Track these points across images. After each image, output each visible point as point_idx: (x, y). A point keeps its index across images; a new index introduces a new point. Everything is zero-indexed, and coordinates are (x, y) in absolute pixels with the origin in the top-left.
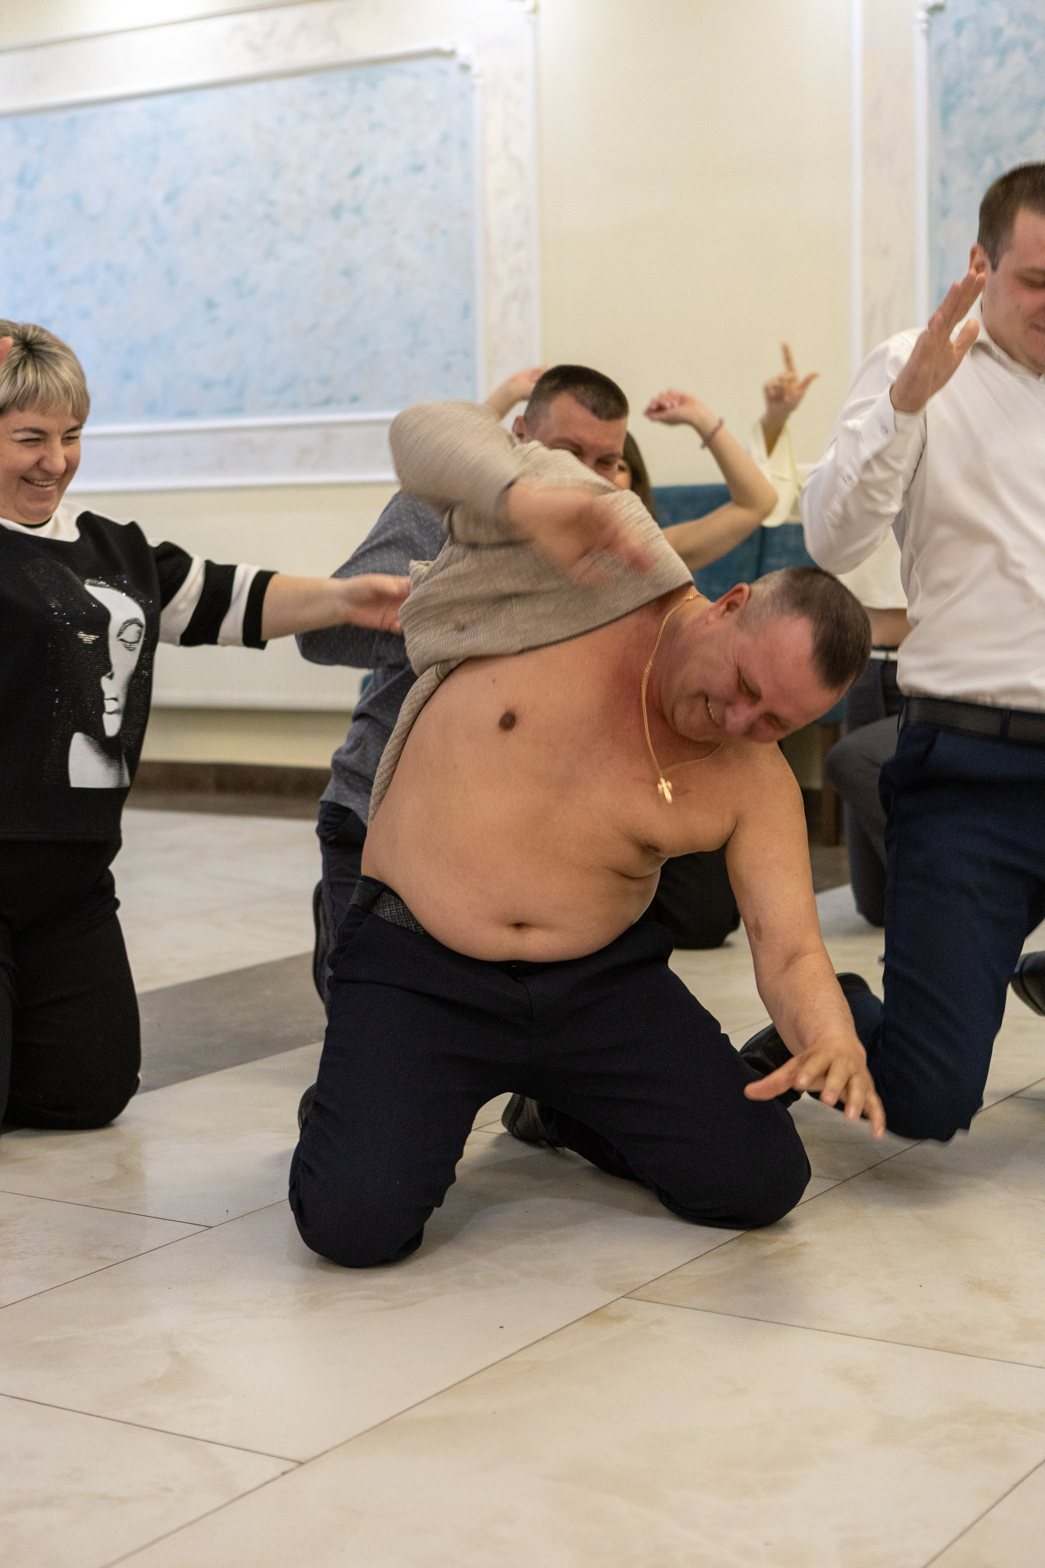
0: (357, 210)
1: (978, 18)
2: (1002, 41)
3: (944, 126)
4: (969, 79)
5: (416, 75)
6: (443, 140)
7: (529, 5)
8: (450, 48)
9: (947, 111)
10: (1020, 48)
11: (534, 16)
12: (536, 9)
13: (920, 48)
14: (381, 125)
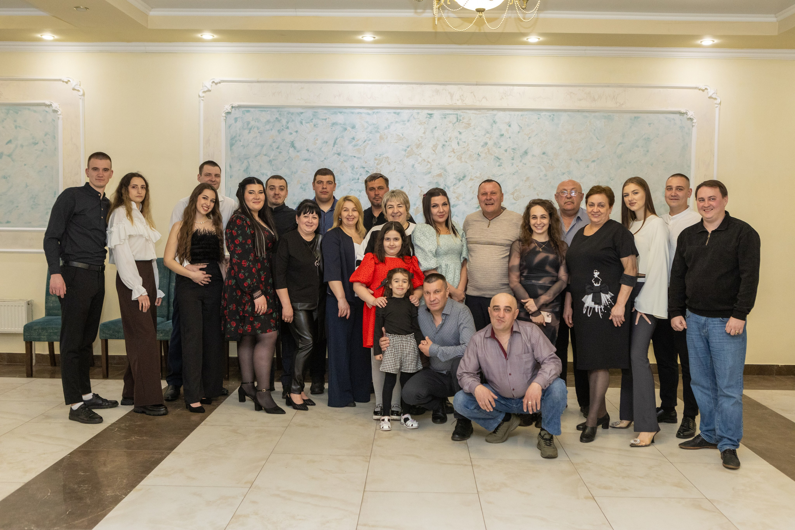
0: (9, 156)
1: (242, 118)
2: (250, 126)
3: (231, 150)
4: (239, 136)
5: (35, 111)
6: (46, 135)
7: (81, 93)
8: (49, 104)
9: (232, 145)
10: (256, 128)
11: (83, 97)
12: (84, 95)
13: (223, 124)
14: (19, 127)
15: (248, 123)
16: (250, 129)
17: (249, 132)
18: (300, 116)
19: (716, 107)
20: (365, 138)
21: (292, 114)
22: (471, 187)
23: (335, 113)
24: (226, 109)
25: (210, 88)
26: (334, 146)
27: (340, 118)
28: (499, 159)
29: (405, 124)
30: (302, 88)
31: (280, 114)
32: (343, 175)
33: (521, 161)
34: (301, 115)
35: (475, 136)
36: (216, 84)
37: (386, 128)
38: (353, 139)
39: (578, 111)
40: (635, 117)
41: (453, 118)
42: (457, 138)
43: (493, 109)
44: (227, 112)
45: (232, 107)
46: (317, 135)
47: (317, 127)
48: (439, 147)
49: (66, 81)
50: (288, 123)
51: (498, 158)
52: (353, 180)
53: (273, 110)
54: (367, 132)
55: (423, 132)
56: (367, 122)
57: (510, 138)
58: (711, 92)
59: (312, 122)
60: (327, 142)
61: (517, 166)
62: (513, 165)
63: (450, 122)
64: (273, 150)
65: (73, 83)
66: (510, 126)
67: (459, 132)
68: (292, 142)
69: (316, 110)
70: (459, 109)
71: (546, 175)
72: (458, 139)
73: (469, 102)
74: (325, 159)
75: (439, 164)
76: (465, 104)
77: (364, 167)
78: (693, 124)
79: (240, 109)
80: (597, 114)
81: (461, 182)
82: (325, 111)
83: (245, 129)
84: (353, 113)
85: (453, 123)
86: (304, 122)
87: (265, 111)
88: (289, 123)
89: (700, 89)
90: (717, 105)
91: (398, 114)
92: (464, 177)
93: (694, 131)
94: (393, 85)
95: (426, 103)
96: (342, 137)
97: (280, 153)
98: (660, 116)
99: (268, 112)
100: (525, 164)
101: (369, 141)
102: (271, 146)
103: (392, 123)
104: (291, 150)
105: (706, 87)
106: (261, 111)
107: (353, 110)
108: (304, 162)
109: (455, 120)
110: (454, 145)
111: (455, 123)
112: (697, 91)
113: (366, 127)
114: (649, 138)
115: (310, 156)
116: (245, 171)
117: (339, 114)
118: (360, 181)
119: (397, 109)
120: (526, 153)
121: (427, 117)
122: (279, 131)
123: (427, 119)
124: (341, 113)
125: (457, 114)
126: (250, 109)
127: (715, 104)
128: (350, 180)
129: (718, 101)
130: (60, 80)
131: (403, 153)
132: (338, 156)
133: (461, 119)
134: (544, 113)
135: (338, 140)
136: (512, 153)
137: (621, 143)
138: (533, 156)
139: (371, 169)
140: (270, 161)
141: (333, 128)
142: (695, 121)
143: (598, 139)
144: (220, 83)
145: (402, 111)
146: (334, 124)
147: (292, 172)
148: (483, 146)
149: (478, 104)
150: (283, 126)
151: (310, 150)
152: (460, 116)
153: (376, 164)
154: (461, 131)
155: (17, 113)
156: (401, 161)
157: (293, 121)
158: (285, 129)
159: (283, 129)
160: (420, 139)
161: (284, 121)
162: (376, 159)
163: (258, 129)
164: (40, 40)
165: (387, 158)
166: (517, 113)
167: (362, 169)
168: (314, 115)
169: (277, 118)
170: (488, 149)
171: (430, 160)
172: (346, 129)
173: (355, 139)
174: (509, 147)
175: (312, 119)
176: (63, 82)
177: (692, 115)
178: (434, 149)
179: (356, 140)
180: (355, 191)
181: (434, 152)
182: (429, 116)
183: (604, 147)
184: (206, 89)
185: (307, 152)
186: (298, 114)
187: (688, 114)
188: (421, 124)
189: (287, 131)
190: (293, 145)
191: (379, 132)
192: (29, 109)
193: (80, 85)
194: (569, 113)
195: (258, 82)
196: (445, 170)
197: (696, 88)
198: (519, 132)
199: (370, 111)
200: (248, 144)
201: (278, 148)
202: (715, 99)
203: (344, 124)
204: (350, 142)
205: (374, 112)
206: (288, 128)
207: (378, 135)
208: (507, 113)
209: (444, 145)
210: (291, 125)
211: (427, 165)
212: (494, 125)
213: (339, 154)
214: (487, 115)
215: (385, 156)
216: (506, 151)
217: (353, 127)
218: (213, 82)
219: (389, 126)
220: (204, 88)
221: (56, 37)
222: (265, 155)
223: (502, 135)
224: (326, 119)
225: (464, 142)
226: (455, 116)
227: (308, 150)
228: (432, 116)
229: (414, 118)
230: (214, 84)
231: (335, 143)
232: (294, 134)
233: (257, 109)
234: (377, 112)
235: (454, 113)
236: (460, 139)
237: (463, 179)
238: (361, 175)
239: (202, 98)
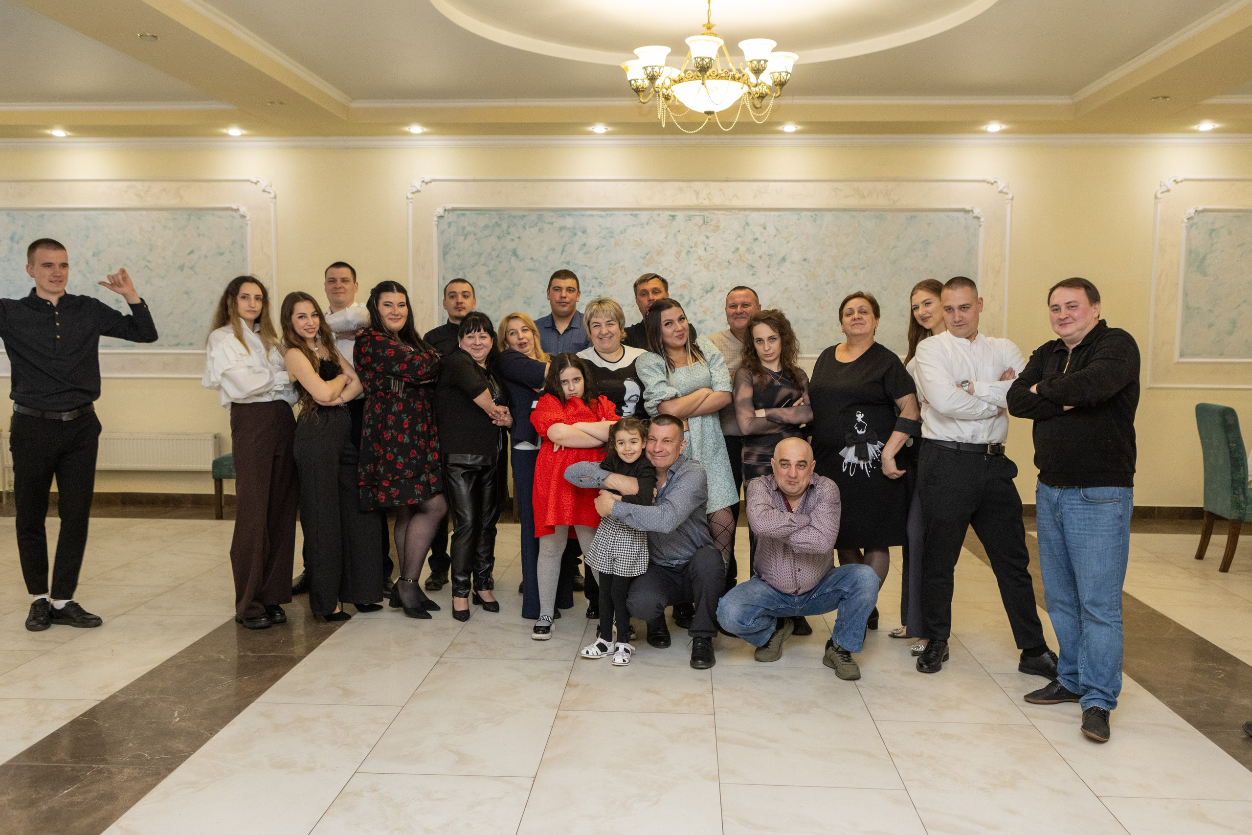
0: (192, 268)
1: (456, 222)
2: (466, 231)
3: (444, 259)
4: (454, 243)
5: (220, 217)
6: (233, 244)
7: (272, 195)
8: (235, 207)
9: (445, 254)
10: (473, 234)
11: (274, 200)
12: (275, 197)
13: (435, 230)
14: (203, 235)
15: (464, 228)
16: (466, 235)
17: (465, 239)
19: (1008, 203)
20: (598, 244)
21: (514, 217)
22: (720, 300)
23: (563, 216)
24: (438, 212)
25: (419, 189)
26: (562, 254)
27: (569, 222)
28: (753, 267)
29: (643, 228)
30: (525, 188)
31: (500, 218)
33: (778, 270)
34: (524, 219)
35: (725, 241)
36: (427, 183)
37: (622, 233)
38: (584, 245)
39: (845, 210)
40: (912, 217)
41: (699, 220)
42: (703, 243)
43: (745, 209)
44: (439, 215)
45: (445, 210)
46: (542, 241)
47: (542, 232)
48: (683, 254)
49: (255, 181)
50: (509, 227)
51: (751, 266)
53: (492, 213)
54: (600, 237)
55: (665, 236)
56: (600, 226)
57: (765, 242)
58: (1001, 185)
59: (537, 226)
60: (554, 250)
61: (774, 275)
62: (768, 273)
63: (696, 225)
64: (492, 259)
65: (263, 184)
66: (765, 228)
67: (706, 236)
68: (514, 250)
69: (541, 213)
70: (706, 209)
71: (807, 286)
72: (705, 245)
73: (717, 201)
75: (683, 273)
76: (712, 204)
77: (597, 277)
78: (981, 224)
79: (454, 212)
80: (866, 213)
81: (709, 293)
82: (552, 214)
83: (460, 235)
84: (583, 215)
85: (699, 226)
86: (527, 226)
87: (483, 214)
88: (511, 228)
89: (988, 183)
90: (1008, 201)
91: (636, 216)
92: (712, 288)
93: (982, 230)
94: (629, 183)
95: (668, 203)
96: (572, 243)
97: (500, 262)
98: (942, 214)
99: (487, 216)
100: (783, 273)
101: (602, 247)
102: (490, 254)
103: (628, 226)
104: (513, 259)
105: (995, 180)
106: (479, 214)
107: (583, 213)
108: (528, 273)
109: (701, 222)
110: (701, 251)
111: (701, 226)
112: (985, 184)
113: (599, 232)
114: (928, 241)
115: (535, 265)
117: (567, 216)
119: (634, 211)
120: (784, 259)
121: (668, 220)
122: (499, 238)
124: (569, 215)
125: (704, 216)
126: (465, 212)
127: (1007, 199)
129: (1010, 196)
130: (248, 181)
131: (642, 261)
133: (709, 221)
134: (804, 213)
135: (567, 247)
136: (768, 259)
137: (894, 247)
138: (792, 263)
140: (489, 272)
141: (561, 233)
142: (982, 220)
143: (868, 243)
144: (430, 182)
145: (640, 212)
146: (562, 228)
147: (515, 284)
148: (733, 252)
149: (728, 204)
150: (503, 231)
151: (535, 258)
152: (708, 217)
153: (610, 275)
154: (708, 235)
155: (200, 219)
156: (639, 270)
157: (515, 225)
158: (505, 235)
159: (503, 235)
160: (661, 245)
161: (505, 226)
162: (610, 269)
164: (226, 135)
165: (623, 267)
166: (773, 213)
167: (595, 280)
168: (539, 219)
169: (496, 222)
170: (740, 256)
171: (673, 270)
172: (575, 234)
173: (586, 245)
174: (764, 253)
175: (537, 223)
176: (252, 182)
177: (979, 213)
178: (677, 256)
179: (587, 247)
181: (677, 260)
182: (671, 218)
183: (875, 251)
184: (415, 190)
185: (531, 261)
186: (521, 218)
187: (974, 211)
188: (662, 227)
189: (509, 237)
190: (515, 253)
191: (614, 237)
192: (213, 215)
193: (271, 186)
194: (834, 212)
195: (475, 181)
196: (691, 281)
197: (983, 181)
198: (775, 236)
199: (603, 213)
200: (464, 253)
201: (498, 257)
202: (1007, 193)
203: (574, 228)
204: (580, 249)
205: (607, 214)
206: (509, 233)
207: (613, 241)
208: (762, 213)
209: (688, 252)
210: (512, 230)
211: (670, 275)
212: (747, 228)
214: (739, 216)
215: (621, 264)
216: (761, 257)
217: (584, 232)
218: (423, 181)
219: (625, 230)
220: (412, 188)
221: (244, 132)
222: (483, 265)
223: (756, 239)
224: (553, 223)
225: (713, 248)
226: (702, 217)
227: (532, 259)
228: (675, 217)
229: (654, 221)
230: (424, 183)
231: (563, 251)
232: (516, 240)
233: (474, 212)
234: (611, 214)
235: (701, 214)
236: (707, 245)
237: (711, 291)
238: (593, 287)
239: (411, 200)
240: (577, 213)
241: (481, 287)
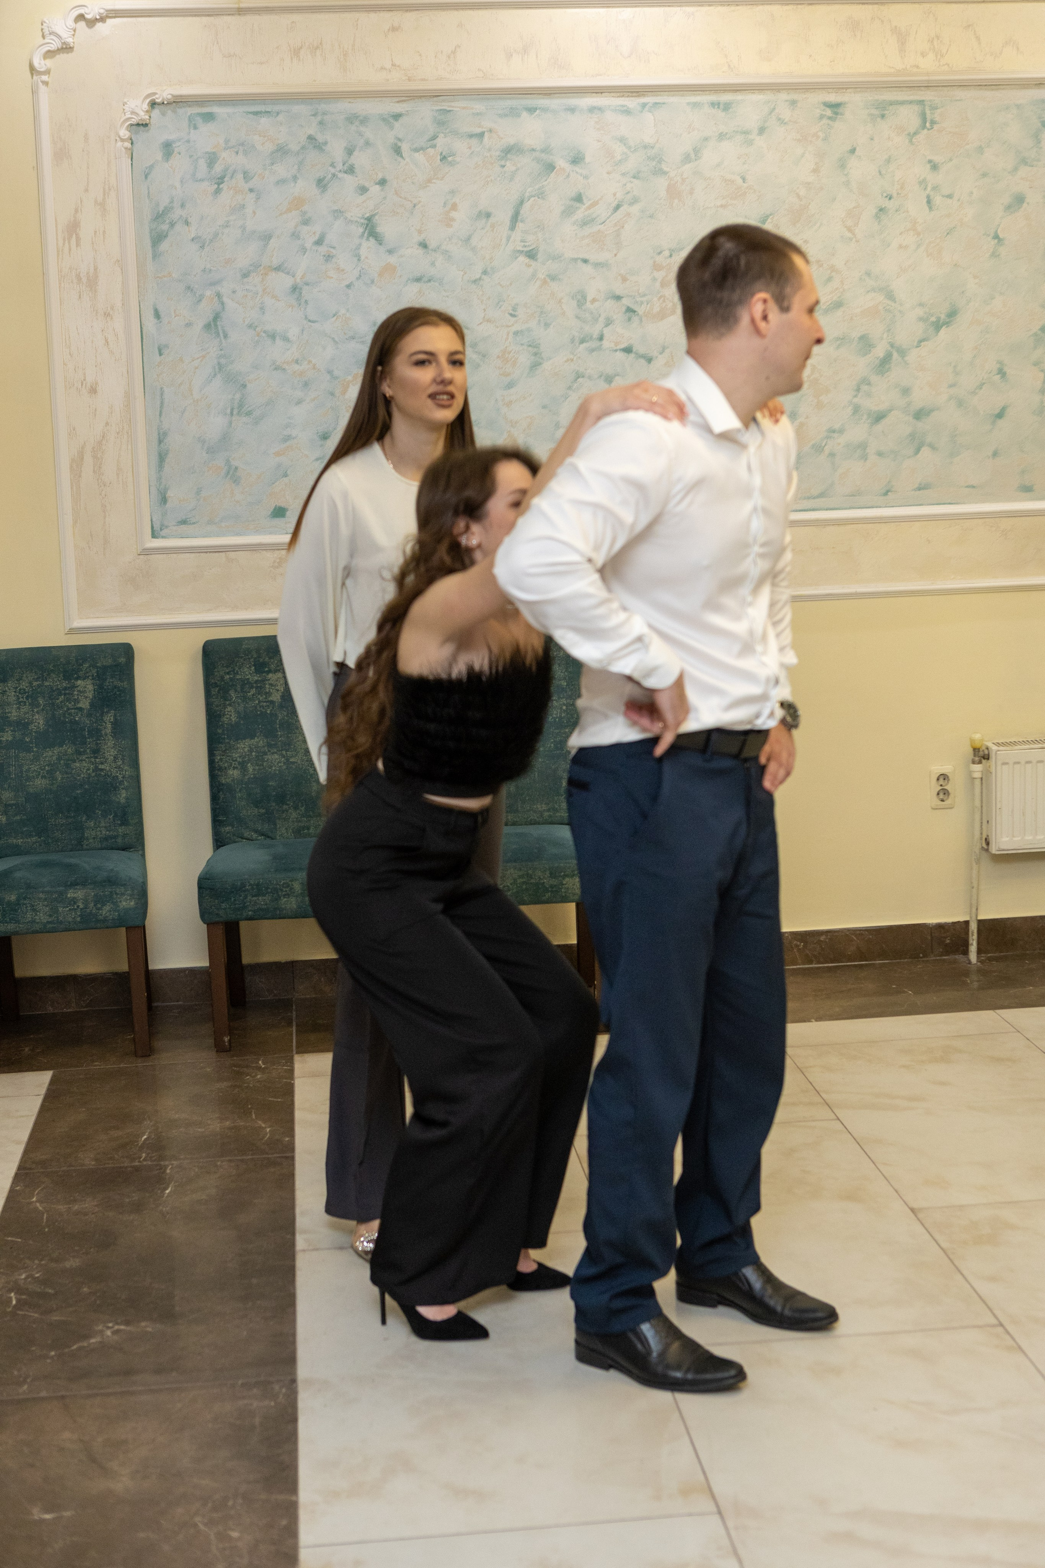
1: (188, 141)
2: (218, 168)
3: (155, 256)
4: (183, 206)
9: (158, 239)
10: (240, 176)
13: (123, 165)
15: (212, 160)
16: (220, 180)
17: (218, 191)
18: (392, 128)
20: (619, 196)
21: (364, 120)
23: (513, 113)
24: (133, 113)
25: (70, 40)
26: (513, 228)
27: (530, 130)
30: (394, 29)
31: (321, 123)
32: (547, 325)
34: (397, 125)
35: (984, 175)
36: (91, 23)
37: (687, 159)
38: (579, 198)
41: (908, 117)
42: (923, 183)
44: (134, 121)
45: (153, 104)
46: (452, 192)
47: (451, 164)
48: (868, 215)
50: (350, 152)
52: (582, 341)
53: (296, 108)
54: (623, 174)
55: (813, 166)
56: (622, 140)
59: (434, 146)
60: (488, 215)
63: (901, 129)
64: (304, 250)
67: (930, 161)
68: (369, 219)
69: (445, 106)
70: (928, 86)
72: (929, 189)
74: (485, 272)
75: (868, 274)
76: (947, 70)
77: (618, 293)
79: (181, 111)
81: (943, 331)
82: (479, 107)
83: (202, 180)
84: (572, 110)
85: (909, 134)
86: (405, 147)
88: (356, 153)
91: (727, 107)
92: (952, 314)
95: (820, 67)
96: (541, 194)
97: (328, 258)
99: (281, 118)
101: (631, 204)
102: (295, 235)
103: (706, 139)
104: (368, 247)
106: (256, 113)
107: (574, 101)
109: (916, 122)
110: (916, 208)
111: (915, 134)
113: (619, 158)
115: (433, 264)
116: (208, 327)
117: (525, 114)
118: (606, 343)
119: (721, 94)
121: (822, 117)
122: (322, 184)
123: (825, 121)
124: (531, 110)
125: (921, 102)
126: (215, 109)
128: (573, 341)
132: (527, 260)
133: (937, 119)
135: (527, 206)
139: (642, 303)
140: (295, 289)
141: (508, 164)
144: (102, 19)
145: (739, 97)
146: (509, 151)
148: (1009, 208)
150: (332, 165)
151: (432, 244)
152: (934, 108)
153: (658, 284)
154: (937, 159)
157: (367, 143)
158: (340, 175)
159: (334, 175)
160: (802, 192)
161: (336, 148)
163: (247, 176)
167: (610, 303)
168: (440, 123)
169: (310, 138)
172: (551, 167)
173: (585, 201)
175: (434, 137)
178: (850, 223)
179: (587, 203)
180: (590, 378)
181: (849, 235)
182: (829, 113)
184: (55, 45)
185: (421, 251)
186: (384, 120)
188: (803, 139)
189: (350, 182)
190: (371, 229)
191: (665, 173)
196: (890, 296)
199: (632, 103)
200: (216, 235)
201: (319, 242)
203: (546, 150)
204: (568, 212)
205: (644, 105)
206: (351, 170)
207: (662, 183)
209: (881, 210)
210: (361, 159)
213: (531, 255)
217: (577, 160)
218: (81, 17)
219: (697, 151)
220: (47, 41)
222: (278, 269)
224: (481, 135)
225: (950, 196)
226: (916, 108)
227: (424, 245)
228: (840, 110)
229: (781, 121)
230: (82, 24)
231: (515, 218)
232: (375, 189)
233: (242, 109)
234: (656, 103)
235: (911, 98)
236: (934, 188)
237: (947, 324)
238: (609, 322)
239: (45, 78)
240: (554, 103)
241: (273, 336)
